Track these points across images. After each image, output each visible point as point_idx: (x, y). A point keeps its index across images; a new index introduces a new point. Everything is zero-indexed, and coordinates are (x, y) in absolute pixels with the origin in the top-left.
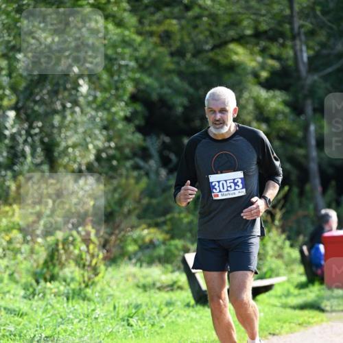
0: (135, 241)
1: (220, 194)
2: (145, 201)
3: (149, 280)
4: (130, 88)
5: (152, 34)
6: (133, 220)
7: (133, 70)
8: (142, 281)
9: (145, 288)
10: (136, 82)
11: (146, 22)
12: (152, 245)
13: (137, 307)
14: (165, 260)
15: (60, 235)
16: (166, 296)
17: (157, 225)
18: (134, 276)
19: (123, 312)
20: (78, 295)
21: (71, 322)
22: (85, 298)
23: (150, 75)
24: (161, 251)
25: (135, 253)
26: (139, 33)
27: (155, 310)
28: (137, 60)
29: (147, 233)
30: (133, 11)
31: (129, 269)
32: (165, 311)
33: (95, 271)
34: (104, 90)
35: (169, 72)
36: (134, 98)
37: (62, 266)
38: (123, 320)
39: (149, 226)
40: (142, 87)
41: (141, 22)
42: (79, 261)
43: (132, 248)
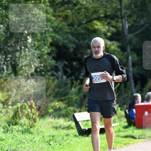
0: (52, 108)
1: (95, 81)
2: (57, 90)
3: (59, 125)
4: (50, 40)
5: (59, 16)
6: (51, 98)
7: (51, 32)
8: (55, 125)
9: (56, 128)
10: (53, 37)
11: (57, 11)
12: (60, 109)
13: (53, 136)
14: (65, 116)
15: (19, 105)
16: (66, 132)
17: (62, 101)
18: (52, 123)
19: (47, 139)
20: (27, 131)
21: (24, 143)
22: (30, 133)
23: (59, 35)
24: (64, 112)
25: (52, 113)
26: (54, 16)
27: (61, 138)
28: (53, 28)
29: (57, 104)
30: (51, 6)
31: (49, 120)
32: (65, 138)
33: (35, 121)
34: (39, 41)
35: (67, 33)
36: (52, 45)
37: (20, 118)
38: (47, 142)
39: (58, 101)
40: (55, 40)
41: (55, 11)
42: (28, 116)
43: (51, 111)
